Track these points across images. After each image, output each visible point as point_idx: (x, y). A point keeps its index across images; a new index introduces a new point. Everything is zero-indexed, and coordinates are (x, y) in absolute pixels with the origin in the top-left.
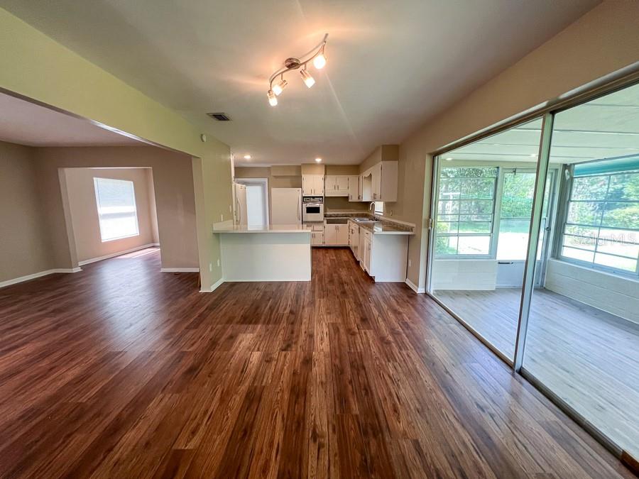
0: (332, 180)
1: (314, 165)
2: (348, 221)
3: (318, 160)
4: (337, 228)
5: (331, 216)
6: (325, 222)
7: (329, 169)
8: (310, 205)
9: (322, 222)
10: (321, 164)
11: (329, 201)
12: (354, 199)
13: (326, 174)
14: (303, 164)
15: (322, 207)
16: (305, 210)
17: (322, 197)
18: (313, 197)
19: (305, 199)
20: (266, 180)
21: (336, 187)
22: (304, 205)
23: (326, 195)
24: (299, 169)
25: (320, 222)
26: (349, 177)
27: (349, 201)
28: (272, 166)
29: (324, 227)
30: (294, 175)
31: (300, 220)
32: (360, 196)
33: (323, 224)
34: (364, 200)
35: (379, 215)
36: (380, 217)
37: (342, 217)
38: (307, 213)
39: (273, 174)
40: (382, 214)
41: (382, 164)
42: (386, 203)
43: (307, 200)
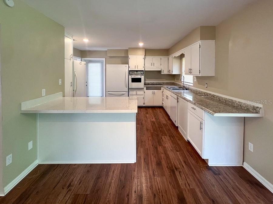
0: (150, 59)
1: (137, 49)
2: (162, 88)
3: (141, 44)
4: (154, 93)
5: (148, 84)
6: (145, 88)
7: (148, 52)
8: (133, 77)
9: (143, 89)
10: (143, 48)
11: (148, 74)
12: (165, 72)
13: (145, 55)
14: (129, 48)
15: (143, 78)
16: (130, 80)
17: (143, 71)
18: (137, 71)
19: (131, 72)
20: (104, 59)
21: (153, 64)
22: (130, 77)
23: (146, 70)
24: (127, 52)
25: (141, 89)
26: (162, 57)
27: (162, 74)
28: (108, 50)
29: (145, 92)
30: (123, 56)
31: (126, 87)
32: (170, 70)
33: (144, 90)
34: (174, 73)
35: (189, 85)
36: (190, 87)
37: (157, 85)
38: (132, 82)
39: (109, 55)
40: (192, 85)
41: (200, 43)
42: (196, 76)
43: (132, 73)
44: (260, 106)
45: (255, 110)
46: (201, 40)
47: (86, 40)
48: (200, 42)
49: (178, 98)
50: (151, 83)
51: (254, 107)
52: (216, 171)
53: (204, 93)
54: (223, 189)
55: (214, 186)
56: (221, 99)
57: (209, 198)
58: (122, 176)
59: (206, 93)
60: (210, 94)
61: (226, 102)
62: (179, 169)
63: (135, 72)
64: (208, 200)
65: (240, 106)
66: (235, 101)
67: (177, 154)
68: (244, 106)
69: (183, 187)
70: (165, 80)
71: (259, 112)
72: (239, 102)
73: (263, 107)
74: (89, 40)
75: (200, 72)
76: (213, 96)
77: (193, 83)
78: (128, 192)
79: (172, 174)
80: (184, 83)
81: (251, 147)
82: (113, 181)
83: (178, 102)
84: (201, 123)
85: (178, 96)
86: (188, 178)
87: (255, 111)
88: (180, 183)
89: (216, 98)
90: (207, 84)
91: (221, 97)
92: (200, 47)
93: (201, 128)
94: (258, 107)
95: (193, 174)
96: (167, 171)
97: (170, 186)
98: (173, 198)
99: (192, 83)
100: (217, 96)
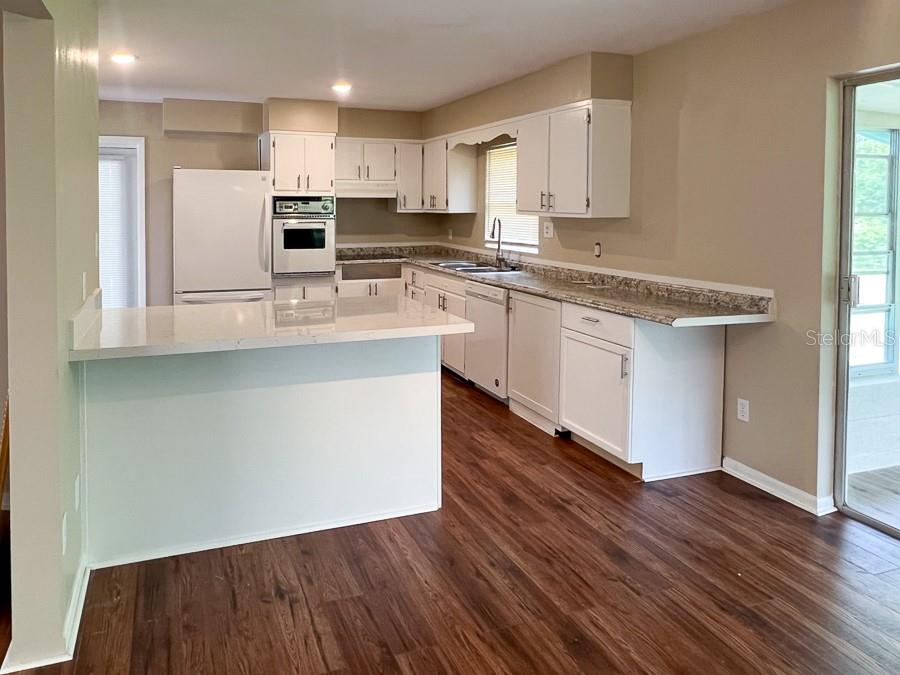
2: (406, 272)
3: (342, 90)
4: (373, 293)
6: (339, 273)
7: (355, 120)
8: (293, 224)
9: (331, 274)
11: (350, 210)
12: (412, 206)
14: (272, 99)
15: (330, 228)
16: (280, 239)
17: (330, 199)
18: (306, 200)
19: (279, 205)
20: (139, 145)
21: (363, 172)
22: (278, 223)
23: (342, 195)
24: (256, 117)
25: (325, 276)
26: (399, 143)
27: (398, 211)
28: (165, 99)
29: (337, 291)
30: (238, 129)
31: (267, 271)
32: (433, 198)
33: (333, 281)
34: (453, 209)
35: (521, 254)
36: (523, 258)
37: (375, 257)
38: (285, 247)
39: (168, 125)
40: (535, 251)
41: (590, 107)
42: (554, 220)
43: (287, 207)
44: (768, 293)
45: (756, 305)
46: (593, 97)
47: (124, 60)
48: (587, 104)
49: (509, 298)
50: (350, 253)
51: (752, 298)
52: (667, 489)
53: (591, 276)
54: (699, 518)
55: (676, 517)
56: (652, 289)
57: (677, 539)
58: (426, 543)
59: (596, 274)
60: (613, 277)
61: (672, 296)
62: (573, 500)
63: (299, 203)
64: (676, 542)
65: (715, 300)
66: (701, 290)
67: (548, 471)
68: (727, 299)
69: (605, 532)
70: (404, 236)
71: (766, 309)
72: (710, 291)
73: (776, 295)
74: (137, 57)
75: (588, 205)
76: (627, 282)
77: (537, 243)
78: (474, 570)
79: (562, 514)
80: (503, 247)
81: (743, 409)
82: (408, 558)
83: (508, 309)
84: (625, 359)
85: (509, 289)
86: (608, 513)
87: (755, 309)
88: (595, 527)
89: (637, 286)
90: (598, 244)
91: (652, 283)
92: (589, 122)
93: (624, 374)
94: (762, 299)
95: (616, 505)
96: (546, 510)
97: (573, 537)
98: (596, 556)
99: (533, 246)
100: (640, 281)
